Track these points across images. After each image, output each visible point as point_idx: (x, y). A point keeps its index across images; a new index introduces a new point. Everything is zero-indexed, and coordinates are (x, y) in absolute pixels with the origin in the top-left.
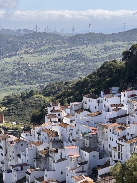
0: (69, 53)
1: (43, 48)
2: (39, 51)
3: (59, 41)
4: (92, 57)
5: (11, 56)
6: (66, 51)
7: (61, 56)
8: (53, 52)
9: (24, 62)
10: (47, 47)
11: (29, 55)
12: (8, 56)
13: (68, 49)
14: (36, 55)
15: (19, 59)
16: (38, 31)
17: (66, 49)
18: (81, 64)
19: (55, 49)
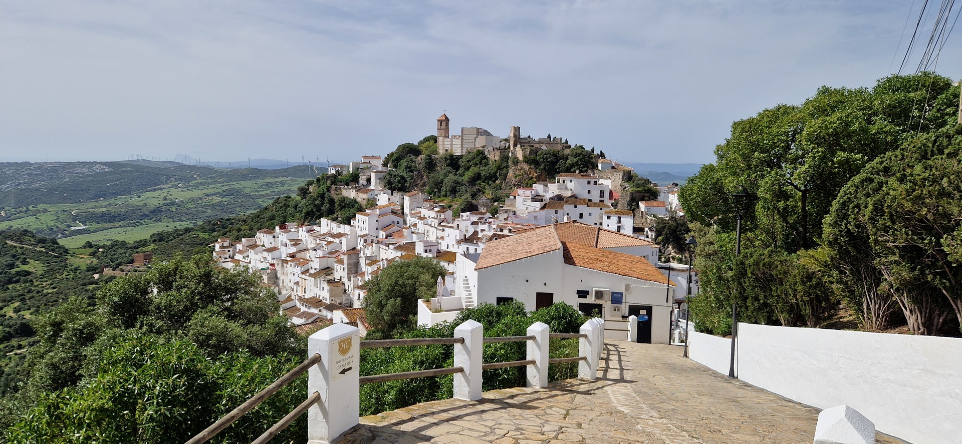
0: (224, 189)
1: (194, 182)
2: (190, 186)
3: (213, 175)
4: (252, 194)
5: (155, 190)
6: (222, 186)
7: (216, 191)
8: (206, 187)
9: (171, 197)
10: (199, 181)
11: (177, 190)
12: (151, 190)
13: (224, 184)
14: (186, 189)
15: (165, 194)
16: (188, 163)
17: (222, 184)
18: (240, 201)
19: (209, 184)
